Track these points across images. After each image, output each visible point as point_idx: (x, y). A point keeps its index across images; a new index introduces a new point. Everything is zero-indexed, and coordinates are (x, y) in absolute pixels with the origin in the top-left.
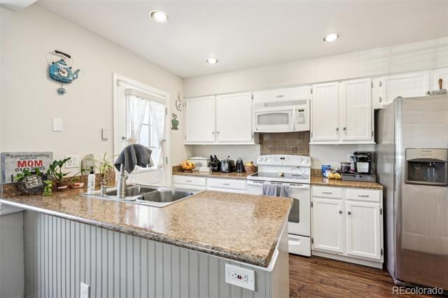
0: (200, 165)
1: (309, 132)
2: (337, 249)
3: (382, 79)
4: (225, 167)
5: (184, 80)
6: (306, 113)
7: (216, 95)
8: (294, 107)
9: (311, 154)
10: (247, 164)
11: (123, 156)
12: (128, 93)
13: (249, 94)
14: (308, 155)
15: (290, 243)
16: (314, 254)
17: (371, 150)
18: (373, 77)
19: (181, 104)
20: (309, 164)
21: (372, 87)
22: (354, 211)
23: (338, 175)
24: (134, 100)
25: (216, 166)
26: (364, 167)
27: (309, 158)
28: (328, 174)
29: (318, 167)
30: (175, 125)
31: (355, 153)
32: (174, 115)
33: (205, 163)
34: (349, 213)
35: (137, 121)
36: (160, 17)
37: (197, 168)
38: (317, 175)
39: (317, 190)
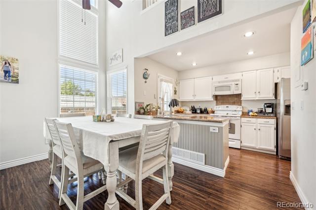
0: (186, 110)
1: (241, 94)
2: (253, 145)
3: (279, 69)
4: (199, 111)
5: (179, 72)
6: (240, 86)
7: (194, 78)
8: (233, 83)
9: (243, 105)
10: (209, 110)
11: (171, 102)
12: (162, 80)
13: (211, 77)
14: (241, 105)
15: (230, 143)
16: (242, 148)
17: (274, 102)
18: (274, 68)
19: (177, 83)
20: (241, 109)
21: (274, 72)
22: (262, 128)
23: (256, 114)
24: (163, 83)
25: (194, 110)
26: (269, 110)
27: (241, 107)
28: (251, 114)
29: (246, 111)
30: (175, 92)
31: (265, 104)
32: (175, 88)
33: (188, 109)
34: (259, 130)
35: (164, 91)
36: (179, 54)
37: (185, 112)
38: (245, 114)
39: (244, 120)
